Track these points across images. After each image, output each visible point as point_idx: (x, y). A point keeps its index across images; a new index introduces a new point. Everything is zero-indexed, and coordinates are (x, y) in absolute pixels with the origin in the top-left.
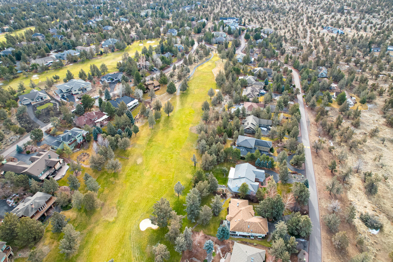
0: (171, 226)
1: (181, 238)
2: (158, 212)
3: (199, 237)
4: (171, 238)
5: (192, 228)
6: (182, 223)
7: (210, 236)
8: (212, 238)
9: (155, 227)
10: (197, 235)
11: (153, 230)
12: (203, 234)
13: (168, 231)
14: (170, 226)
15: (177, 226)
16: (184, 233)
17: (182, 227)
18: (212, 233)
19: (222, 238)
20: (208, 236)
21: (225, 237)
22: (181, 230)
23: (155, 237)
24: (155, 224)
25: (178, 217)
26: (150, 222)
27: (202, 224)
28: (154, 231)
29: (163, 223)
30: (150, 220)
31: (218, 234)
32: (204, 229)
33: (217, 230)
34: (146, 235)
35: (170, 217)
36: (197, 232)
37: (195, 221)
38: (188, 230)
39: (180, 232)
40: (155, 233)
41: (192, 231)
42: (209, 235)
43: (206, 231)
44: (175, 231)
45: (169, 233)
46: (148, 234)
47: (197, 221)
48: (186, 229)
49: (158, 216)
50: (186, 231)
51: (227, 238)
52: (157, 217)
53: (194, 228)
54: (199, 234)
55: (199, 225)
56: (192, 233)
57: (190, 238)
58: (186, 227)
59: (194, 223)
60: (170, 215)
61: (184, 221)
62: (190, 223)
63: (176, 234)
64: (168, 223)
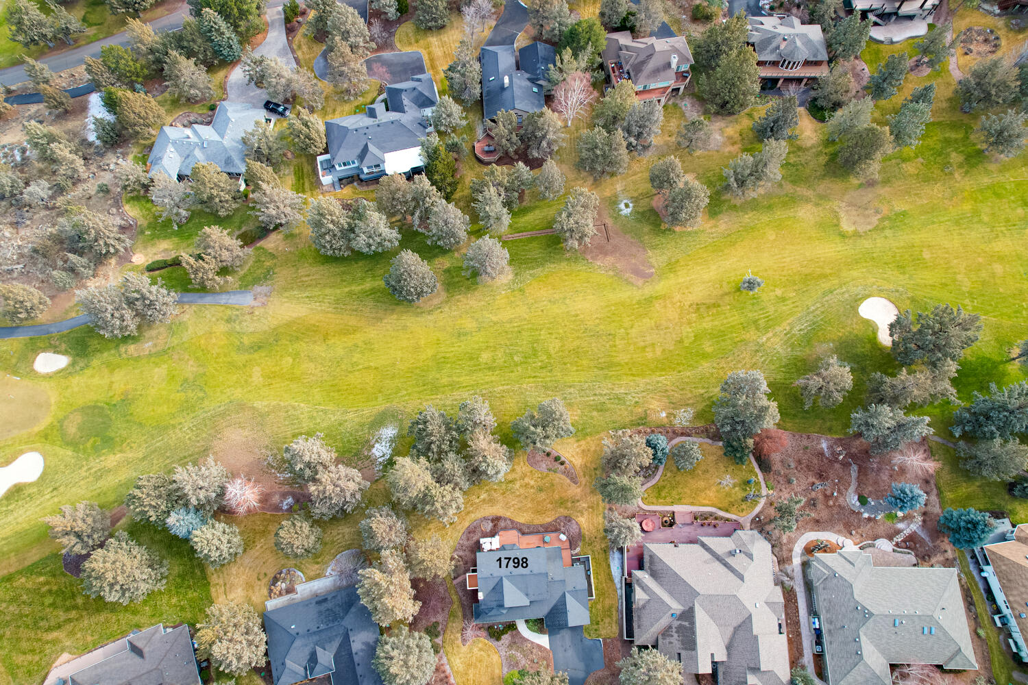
0: (911, 378)
1: (891, 415)
2: (928, 327)
3: (917, 462)
4: (877, 390)
5: (935, 434)
6: (932, 403)
7: (935, 491)
8: (934, 498)
9: (885, 339)
10: (920, 455)
11: (875, 338)
12: (931, 471)
13: (893, 375)
14: (909, 374)
15: (916, 392)
16: (909, 419)
17: (921, 406)
18: (949, 495)
19: (949, 528)
20: (933, 486)
21: (957, 536)
22: (912, 408)
23: (859, 350)
24: (891, 335)
25: (946, 385)
26: (892, 319)
27: (959, 458)
28: (873, 341)
29: (907, 352)
30: (895, 318)
31: (955, 514)
32: (947, 468)
33: (964, 507)
34: (854, 326)
35: (934, 365)
36: (930, 453)
37: (957, 436)
38: (924, 427)
39: (905, 408)
40: (868, 346)
41: (924, 439)
42: (938, 488)
43: (946, 476)
44: (901, 394)
45: (888, 380)
46: (858, 330)
47: (961, 443)
48: (923, 421)
49: (920, 331)
50: (918, 422)
51: (956, 542)
52: (915, 329)
53: (936, 439)
54: (925, 459)
55: (952, 451)
56: (917, 439)
57: (902, 439)
58: (927, 419)
59: (951, 435)
60: (939, 359)
61: (941, 405)
62: (945, 425)
63: (894, 401)
64: (913, 367)
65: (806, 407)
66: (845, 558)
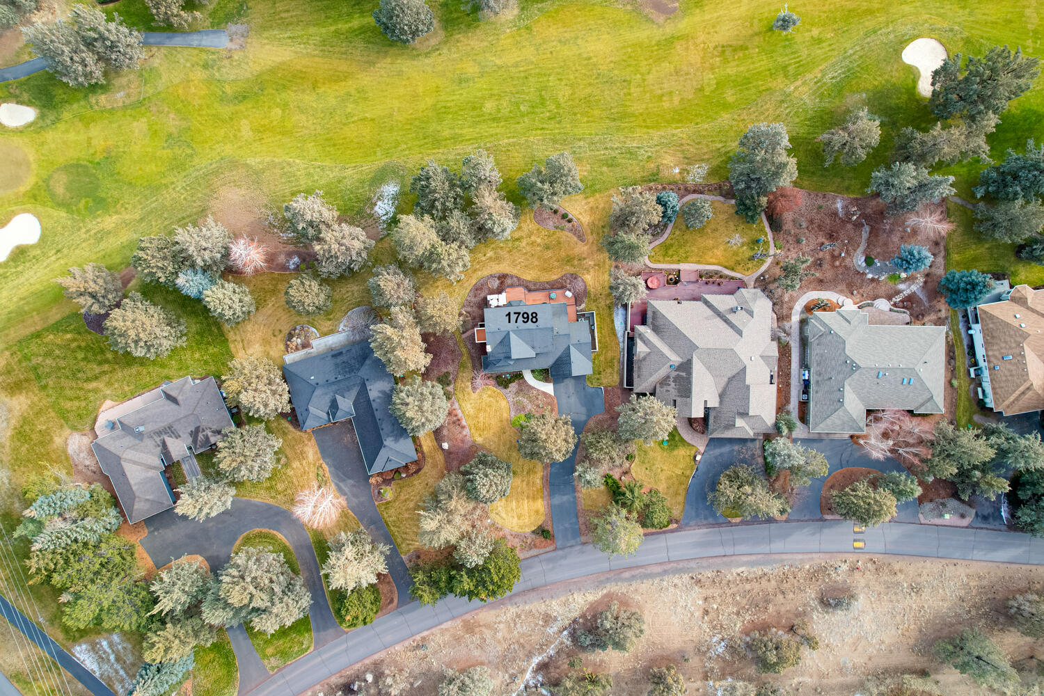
0: (944, 133)
1: (914, 174)
2: (978, 74)
3: (931, 224)
4: (904, 147)
5: (956, 195)
6: (960, 161)
7: (942, 254)
8: (940, 260)
9: (925, 88)
10: (937, 216)
11: (914, 87)
12: (943, 233)
13: (926, 130)
14: (943, 129)
15: (946, 149)
16: (932, 178)
17: (949, 165)
18: (956, 257)
19: (948, 289)
20: (942, 248)
21: (954, 296)
22: (939, 167)
23: (893, 102)
24: (933, 84)
25: (981, 141)
26: (938, 64)
27: (975, 219)
28: (912, 91)
29: (946, 104)
30: (942, 63)
31: (957, 276)
32: (960, 230)
33: (968, 269)
34: (894, 73)
35: (973, 118)
36: (947, 214)
37: (979, 196)
38: (946, 187)
39: (931, 166)
40: (905, 97)
41: (944, 200)
42: (946, 250)
43: (957, 238)
44: (930, 152)
45: (918, 135)
46: (896, 77)
47: (981, 204)
48: (947, 180)
49: (966, 80)
50: (941, 182)
51: (952, 302)
52: (961, 77)
53: (959, 201)
54: (940, 221)
55: (969, 213)
56: (936, 200)
57: (921, 199)
58: (952, 179)
59: (973, 196)
60: (980, 112)
61: (970, 164)
62: (967, 188)
63: (921, 158)
64: (949, 121)
65: (827, 165)
66: (843, 317)
